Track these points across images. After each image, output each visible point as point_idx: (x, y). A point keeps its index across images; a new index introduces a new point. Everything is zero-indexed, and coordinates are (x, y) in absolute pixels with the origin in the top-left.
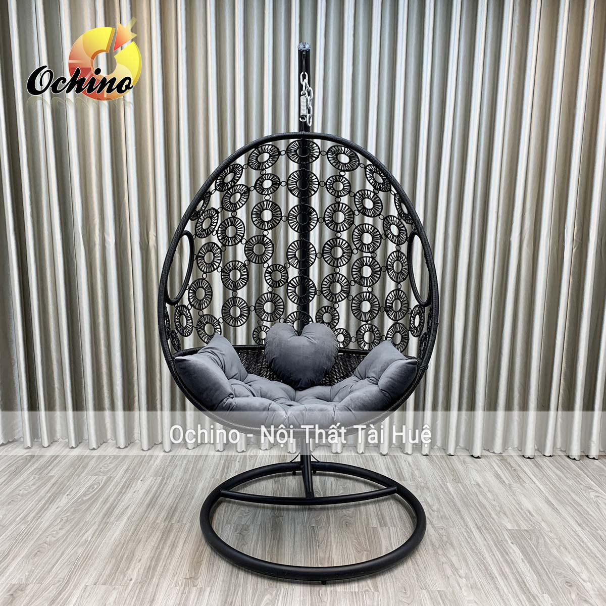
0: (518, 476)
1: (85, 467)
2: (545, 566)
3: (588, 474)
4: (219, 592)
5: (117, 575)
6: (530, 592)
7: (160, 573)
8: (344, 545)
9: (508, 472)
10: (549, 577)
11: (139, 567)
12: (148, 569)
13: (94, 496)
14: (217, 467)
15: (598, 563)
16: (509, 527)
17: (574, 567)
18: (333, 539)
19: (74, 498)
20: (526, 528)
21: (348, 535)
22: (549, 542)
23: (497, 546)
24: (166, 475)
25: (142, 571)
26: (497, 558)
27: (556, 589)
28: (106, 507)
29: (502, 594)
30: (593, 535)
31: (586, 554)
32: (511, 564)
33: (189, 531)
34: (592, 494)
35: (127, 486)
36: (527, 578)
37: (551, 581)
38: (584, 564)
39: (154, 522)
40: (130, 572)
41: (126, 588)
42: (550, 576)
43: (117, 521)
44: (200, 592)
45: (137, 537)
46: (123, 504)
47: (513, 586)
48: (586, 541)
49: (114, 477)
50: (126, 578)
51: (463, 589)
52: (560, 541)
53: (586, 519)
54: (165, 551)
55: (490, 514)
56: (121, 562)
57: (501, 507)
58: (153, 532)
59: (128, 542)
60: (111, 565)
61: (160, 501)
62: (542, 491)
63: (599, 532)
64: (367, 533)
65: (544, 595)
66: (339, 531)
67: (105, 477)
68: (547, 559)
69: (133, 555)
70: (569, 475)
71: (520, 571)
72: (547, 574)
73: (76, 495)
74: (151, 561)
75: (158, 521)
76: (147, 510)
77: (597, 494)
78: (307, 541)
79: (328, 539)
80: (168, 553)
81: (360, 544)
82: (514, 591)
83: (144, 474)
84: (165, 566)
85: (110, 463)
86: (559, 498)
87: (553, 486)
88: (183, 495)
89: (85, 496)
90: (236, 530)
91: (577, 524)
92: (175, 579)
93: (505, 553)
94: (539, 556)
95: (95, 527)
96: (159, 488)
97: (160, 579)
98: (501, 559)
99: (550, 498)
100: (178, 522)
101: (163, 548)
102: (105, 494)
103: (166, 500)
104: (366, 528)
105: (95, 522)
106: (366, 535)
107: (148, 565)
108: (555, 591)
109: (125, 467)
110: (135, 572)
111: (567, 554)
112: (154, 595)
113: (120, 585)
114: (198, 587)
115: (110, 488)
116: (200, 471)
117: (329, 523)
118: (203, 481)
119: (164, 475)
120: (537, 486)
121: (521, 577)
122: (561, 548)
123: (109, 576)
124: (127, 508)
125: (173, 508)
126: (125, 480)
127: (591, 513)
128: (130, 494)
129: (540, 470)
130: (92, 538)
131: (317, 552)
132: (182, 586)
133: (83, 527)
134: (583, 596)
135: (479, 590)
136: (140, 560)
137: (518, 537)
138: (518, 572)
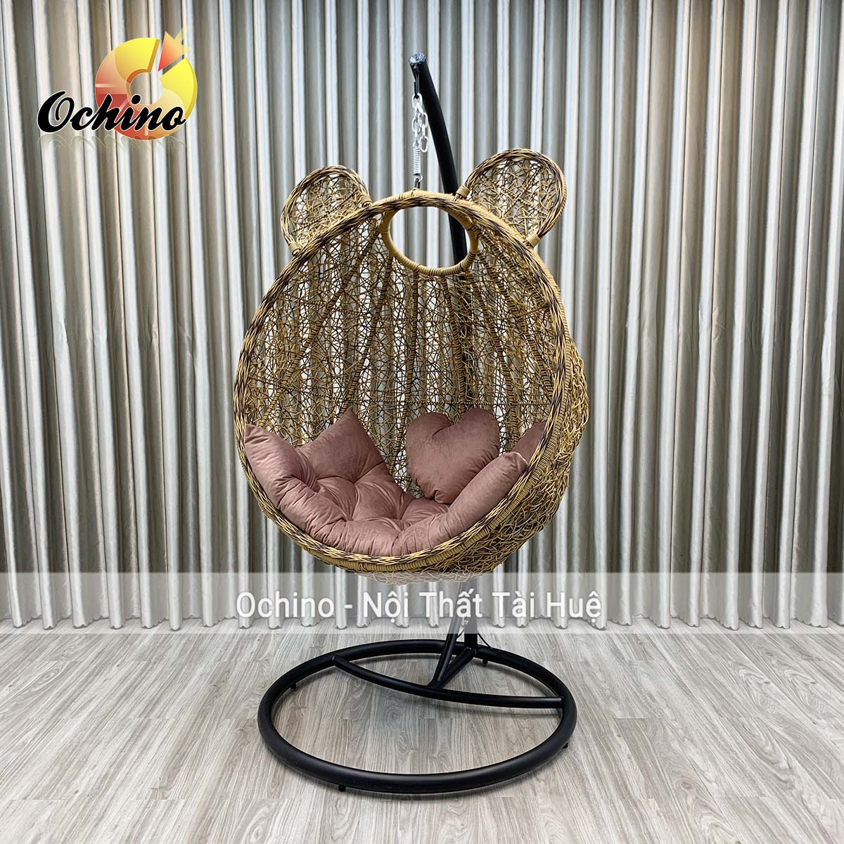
0: (645, 652)
1: (42, 651)
2: (658, 764)
3: (743, 646)
4: (197, 805)
5: (59, 785)
6: (631, 797)
7: (119, 783)
8: (384, 742)
9: (631, 645)
10: (661, 777)
11: (92, 775)
12: (103, 778)
13: (47, 686)
14: (228, 647)
15: (733, 758)
16: (619, 715)
17: (698, 763)
18: (370, 736)
19: (18, 689)
20: (642, 717)
21: (393, 730)
22: (671, 734)
23: (597, 740)
24: (154, 659)
25: (94, 780)
26: (594, 754)
27: (668, 792)
28: (62, 700)
29: (591, 799)
30: (733, 723)
31: (718, 747)
32: (611, 762)
33: (172, 728)
34: (742, 672)
35: (96, 673)
36: (630, 779)
37: (663, 781)
38: (713, 760)
39: (125, 718)
40: (77, 781)
41: (67, 803)
42: (663, 775)
43: (72, 718)
44: (171, 804)
45: (97, 737)
46: (86, 695)
47: (608, 789)
48: (721, 730)
49: (81, 662)
50: (69, 790)
51: (538, 796)
52: (686, 731)
53: (728, 703)
54: (133, 755)
55: (596, 700)
56: (67, 769)
57: (613, 692)
58: (120, 731)
59: (83, 743)
60: (52, 775)
61: (138, 692)
62: (673, 669)
63: (743, 719)
64: (419, 725)
65: (650, 800)
66: (381, 725)
67: (68, 663)
68: (662, 755)
69: (87, 760)
70: (714, 649)
71: (622, 770)
72: (659, 774)
73: (21, 686)
74: (111, 767)
75: (130, 717)
76: (117, 703)
77: (749, 672)
78: (334, 738)
79: (363, 734)
80: (136, 757)
81: (406, 741)
82: (608, 795)
83: (123, 658)
84: (128, 774)
85: (78, 645)
86: (695, 677)
87: (691, 663)
88: (173, 683)
89: (35, 687)
90: (237, 727)
91: (713, 710)
92: (139, 790)
93: (606, 747)
94: (653, 752)
95: (40, 726)
96: (141, 674)
97: (117, 790)
98: (599, 756)
99: (683, 678)
100: (158, 717)
101: (130, 751)
102: (64, 683)
103: (148, 690)
104: (419, 720)
105: (42, 719)
106: (417, 728)
107: (104, 773)
108: (666, 795)
109: (98, 650)
110: (85, 781)
111: (692, 747)
112: (105, 811)
113: (60, 799)
114: (169, 798)
115: (72, 675)
116: (202, 653)
117: (370, 714)
118: (204, 665)
119: (152, 657)
120: (668, 663)
121: (622, 778)
122: (686, 740)
123: (48, 787)
124: (90, 701)
125: (154, 701)
126: (94, 666)
127: (736, 695)
128: (98, 684)
129: (676, 642)
130: (33, 739)
131: (344, 752)
132: (146, 798)
133: (23, 725)
134: (704, 800)
135: (561, 795)
136: (95, 766)
137: (629, 728)
138: (619, 772)
